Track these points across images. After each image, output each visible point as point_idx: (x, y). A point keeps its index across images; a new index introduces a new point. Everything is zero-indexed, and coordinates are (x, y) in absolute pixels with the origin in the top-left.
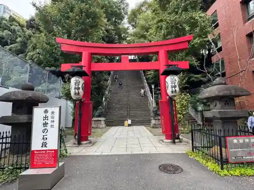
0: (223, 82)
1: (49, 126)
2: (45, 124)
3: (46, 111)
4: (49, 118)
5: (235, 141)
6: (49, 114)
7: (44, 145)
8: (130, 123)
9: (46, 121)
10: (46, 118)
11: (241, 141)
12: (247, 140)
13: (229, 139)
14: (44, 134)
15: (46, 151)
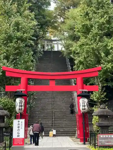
0: (104, 108)
1: (20, 128)
2: (19, 127)
3: (19, 122)
4: (20, 124)
5: (102, 136)
6: (20, 123)
7: (18, 136)
8: (55, 134)
9: (19, 126)
10: (19, 124)
11: (104, 136)
12: (107, 136)
13: (99, 135)
14: (18, 131)
15: (19, 138)
